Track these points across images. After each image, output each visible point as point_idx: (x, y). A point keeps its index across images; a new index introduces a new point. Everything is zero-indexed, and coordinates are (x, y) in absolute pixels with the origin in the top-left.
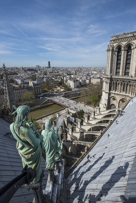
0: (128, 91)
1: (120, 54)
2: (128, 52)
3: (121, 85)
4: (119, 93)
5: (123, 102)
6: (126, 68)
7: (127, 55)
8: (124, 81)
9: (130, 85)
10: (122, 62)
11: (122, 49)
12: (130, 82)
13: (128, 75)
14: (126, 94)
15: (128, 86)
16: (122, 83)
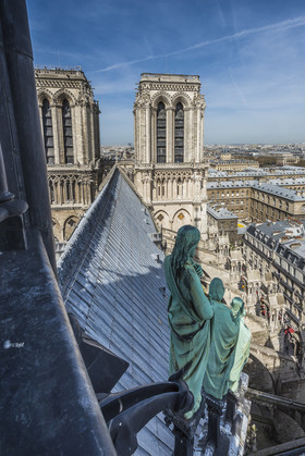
0: (77, 197)
1: (48, 115)
2: (64, 112)
3: (62, 185)
4: (59, 206)
5: (72, 223)
6: (66, 147)
7: (64, 119)
8: (65, 177)
9: (79, 184)
10: (55, 134)
11: (51, 103)
12: (77, 177)
13: (72, 161)
14: (75, 205)
15: (77, 187)
16: (63, 181)
